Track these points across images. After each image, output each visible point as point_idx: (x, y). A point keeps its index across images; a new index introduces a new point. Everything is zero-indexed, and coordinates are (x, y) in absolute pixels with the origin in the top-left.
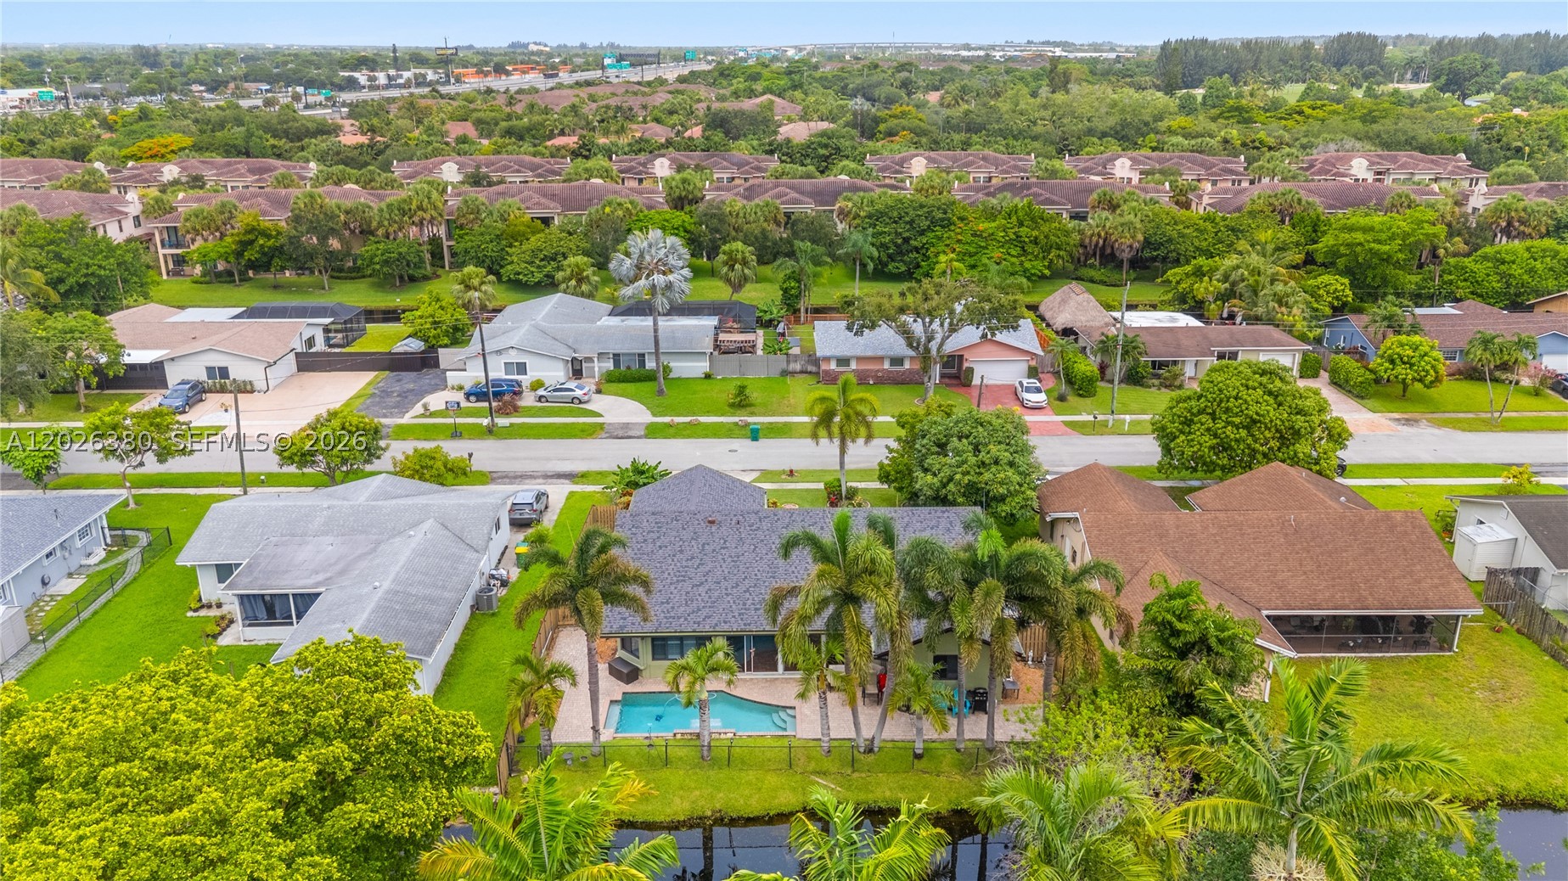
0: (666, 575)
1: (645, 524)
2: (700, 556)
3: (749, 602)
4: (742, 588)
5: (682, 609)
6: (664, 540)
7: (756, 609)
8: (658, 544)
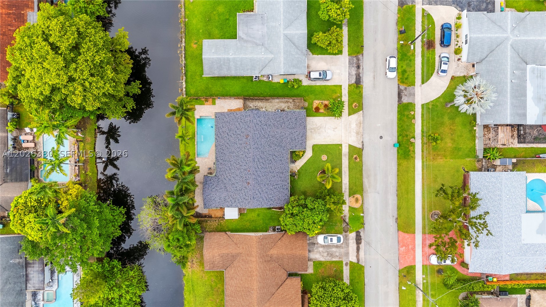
0: (231, 126)
1: (247, 119)
2: (236, 134)
3: (223, 147)
4: (227, 145)
5: (221, 131)
6: (241, 124)
7: (221, 148)
8: (240, 123)
